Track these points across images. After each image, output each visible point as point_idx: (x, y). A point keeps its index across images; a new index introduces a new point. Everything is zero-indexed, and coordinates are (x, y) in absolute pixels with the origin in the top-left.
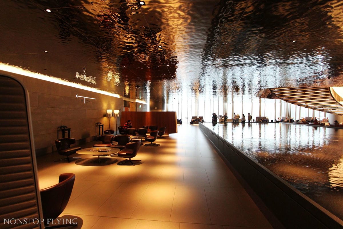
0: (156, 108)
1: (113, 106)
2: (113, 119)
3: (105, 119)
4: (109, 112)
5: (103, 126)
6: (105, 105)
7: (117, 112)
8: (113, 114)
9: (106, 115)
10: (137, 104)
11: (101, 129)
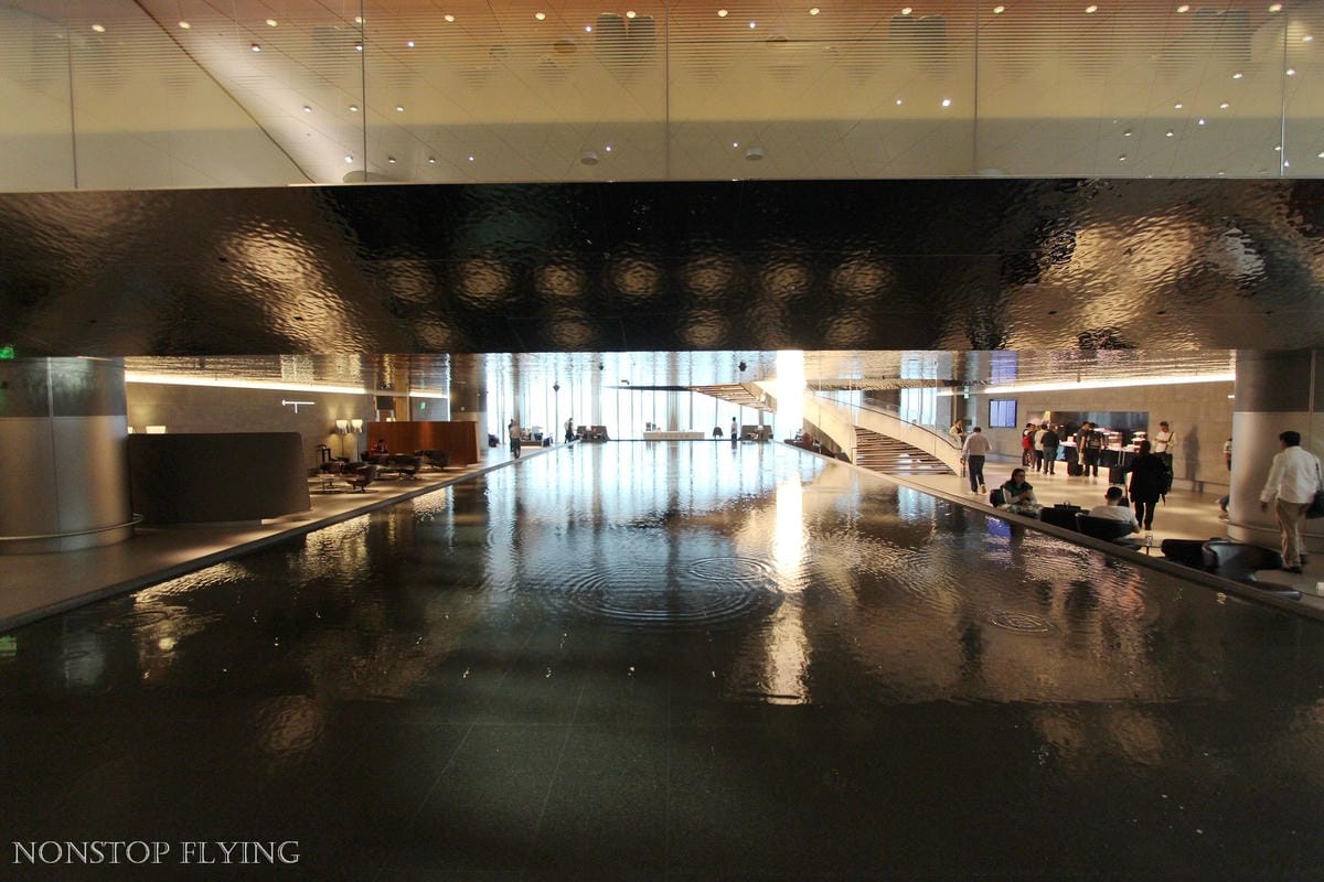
0: (463, 409)
1: (349, 412)
2: (350, 438)
3: (334, 439)
4: (342, 424)
5: (329, 450)
6: (332, 412)
7: (358, 423)
8: (351, 429)
9: (335, 430)
10: (414, 402)
11: (327, 456)
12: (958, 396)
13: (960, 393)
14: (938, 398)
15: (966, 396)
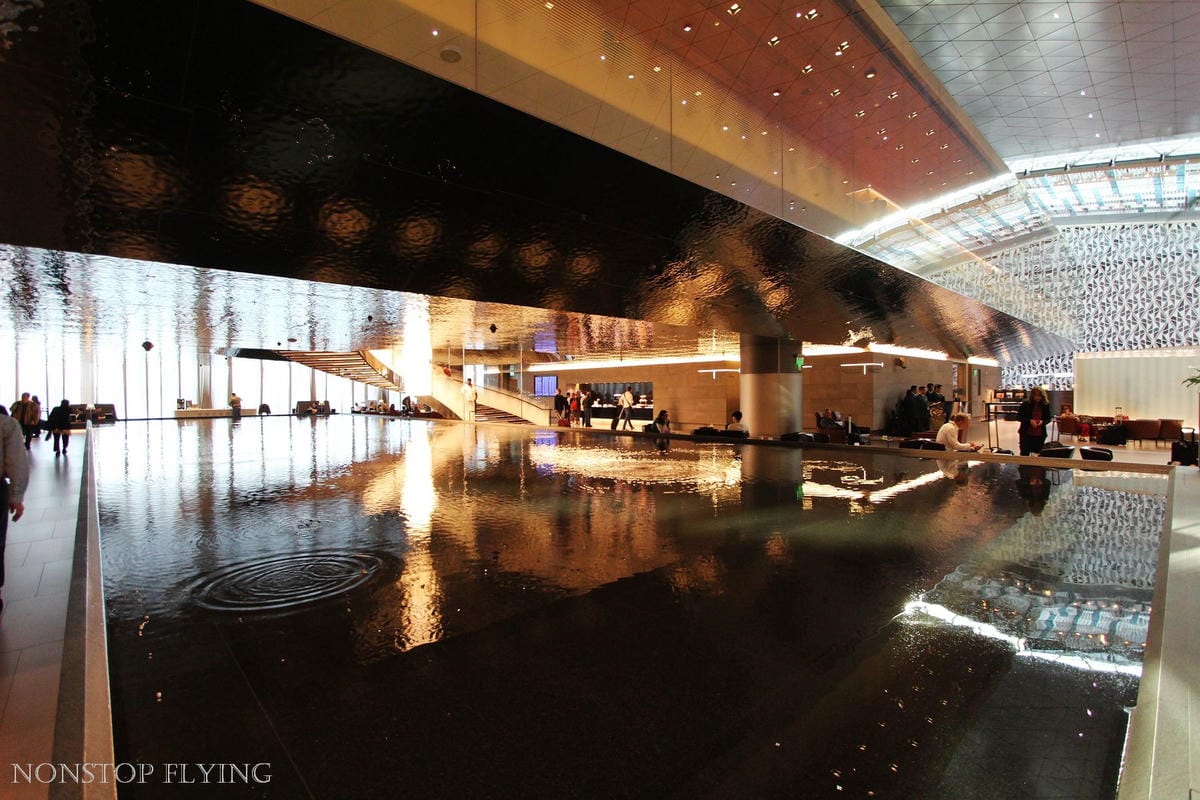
12: (504, 374)
13: (506, 372)
14: (486, 376)
15: (512, 374)
